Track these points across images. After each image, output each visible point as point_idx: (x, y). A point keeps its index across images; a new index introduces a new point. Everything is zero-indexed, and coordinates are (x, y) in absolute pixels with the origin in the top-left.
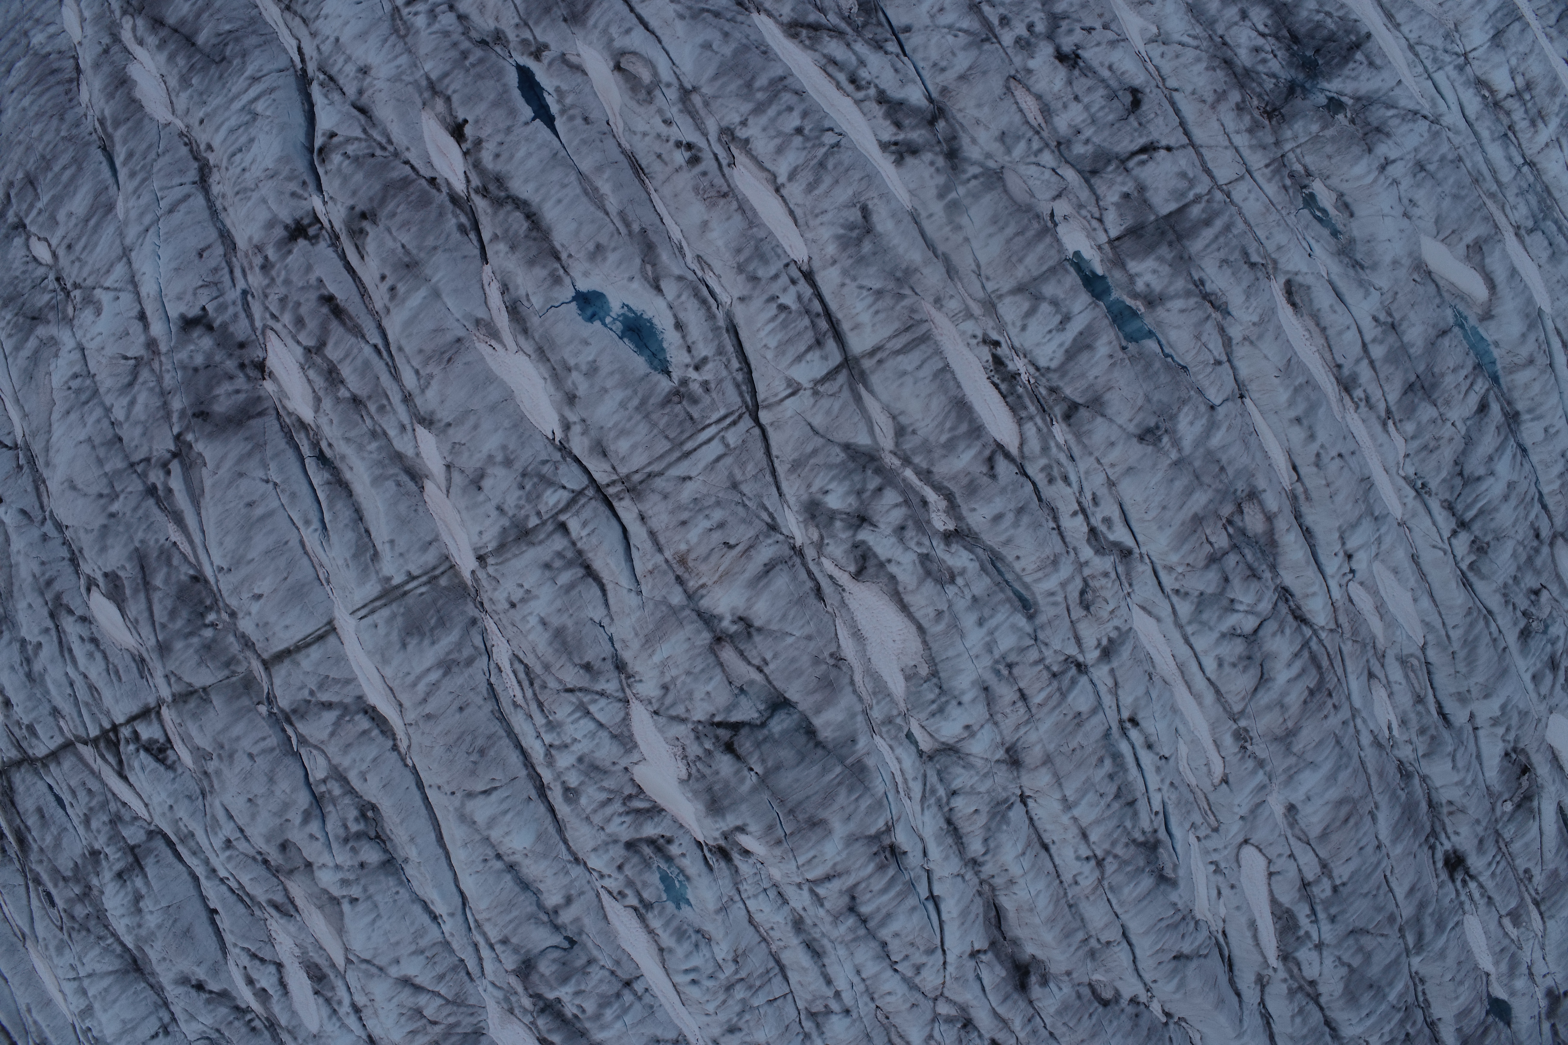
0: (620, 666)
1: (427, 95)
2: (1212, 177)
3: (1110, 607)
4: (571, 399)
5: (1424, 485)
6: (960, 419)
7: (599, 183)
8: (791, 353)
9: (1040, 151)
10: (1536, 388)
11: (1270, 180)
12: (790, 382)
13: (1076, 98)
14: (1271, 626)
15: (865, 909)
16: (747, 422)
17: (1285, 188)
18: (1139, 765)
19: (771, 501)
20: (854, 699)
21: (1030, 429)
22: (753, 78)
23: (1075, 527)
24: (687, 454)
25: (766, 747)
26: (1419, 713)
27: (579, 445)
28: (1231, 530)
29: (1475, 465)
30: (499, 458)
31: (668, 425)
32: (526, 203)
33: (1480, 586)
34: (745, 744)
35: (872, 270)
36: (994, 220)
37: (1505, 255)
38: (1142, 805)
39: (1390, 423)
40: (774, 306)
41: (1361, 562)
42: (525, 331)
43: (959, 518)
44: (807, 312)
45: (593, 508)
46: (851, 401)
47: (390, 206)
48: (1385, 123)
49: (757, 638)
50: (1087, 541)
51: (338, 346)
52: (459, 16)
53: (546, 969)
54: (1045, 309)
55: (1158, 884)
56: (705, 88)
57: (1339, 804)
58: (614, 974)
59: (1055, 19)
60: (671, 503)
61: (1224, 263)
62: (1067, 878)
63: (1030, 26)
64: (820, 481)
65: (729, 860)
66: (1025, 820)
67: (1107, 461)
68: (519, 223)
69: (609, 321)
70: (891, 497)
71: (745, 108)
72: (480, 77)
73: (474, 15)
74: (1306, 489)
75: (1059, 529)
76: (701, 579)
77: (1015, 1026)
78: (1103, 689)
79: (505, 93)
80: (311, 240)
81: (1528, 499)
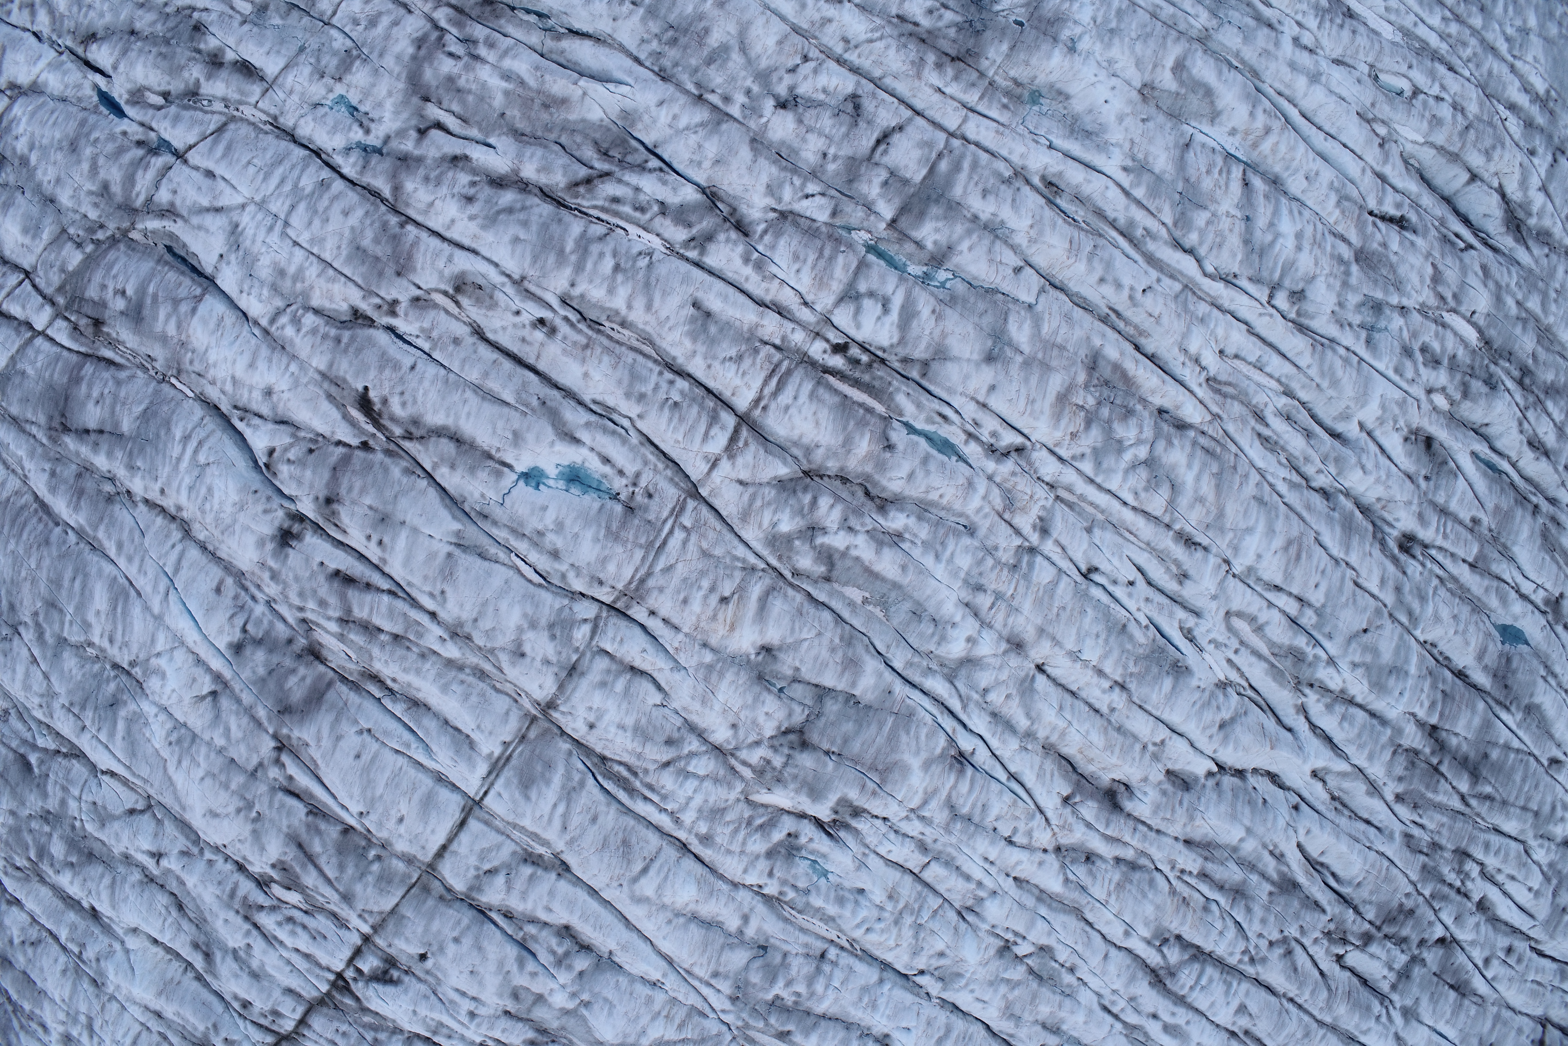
0: (693, 728)
1: (325, 384)
2: (944, 129)
3: (1031, 497)
4: (555, 555)
7: (490, 386)
8: (698, 437)
10: (1283, 148)
11: (989, 109)
12: (707, 459)
13: (810, 129)
14: (1161, 445)
15: (965, 811)
16: (691, 504)
17: (1006, 106)
18: (1114, 599)
19: (739, 552)
21: (902, 398)
23: (973, 451)
24: (662, 548)
25: (829, 730)
27: (579, 584)
29: (1261, 237)
30: (525, 626)
31: (636, 537)
32: (444, 429)
33: (1314, 324)
34: (814, 738)
35: (725, 343)
36: (796, 257)
38: (1133, 629)
40: (667, 408)
41: (1208, 359)
42: (494, 523)
44: (693, 399)
45: (613, 624)
46: (759, 448)
47: (344, 484)
48: (1058, 11)
49: (781, 656)
50: (987, 456)
51: (361, 607)
52: (317, 312)
53: (755, 978)
54: (867, 303)
55: (1177, 679)
56: (531, 272)
57: (1286, 548)
58: (808, 955)
59: (764, 77)
60: (669, 591)
61: (985, 193)
62: (1105, 710)
63: (748, 92)
64: (767, 518)
65: (847, 826)
66: (1049, 683)
67: (971, 390)
68: (447, 447)
69: (551, 483)
70: (824, 502)
71: (568, 272)
72: (359, 351)
73: (327, 305)
74: (1136, 327)
75: (961, 458)
76: (717, 635)
77: (1127, 838)
78: (1056, 558)
79: (384, 354)
80: (298, 537)
81: (1318, 237)
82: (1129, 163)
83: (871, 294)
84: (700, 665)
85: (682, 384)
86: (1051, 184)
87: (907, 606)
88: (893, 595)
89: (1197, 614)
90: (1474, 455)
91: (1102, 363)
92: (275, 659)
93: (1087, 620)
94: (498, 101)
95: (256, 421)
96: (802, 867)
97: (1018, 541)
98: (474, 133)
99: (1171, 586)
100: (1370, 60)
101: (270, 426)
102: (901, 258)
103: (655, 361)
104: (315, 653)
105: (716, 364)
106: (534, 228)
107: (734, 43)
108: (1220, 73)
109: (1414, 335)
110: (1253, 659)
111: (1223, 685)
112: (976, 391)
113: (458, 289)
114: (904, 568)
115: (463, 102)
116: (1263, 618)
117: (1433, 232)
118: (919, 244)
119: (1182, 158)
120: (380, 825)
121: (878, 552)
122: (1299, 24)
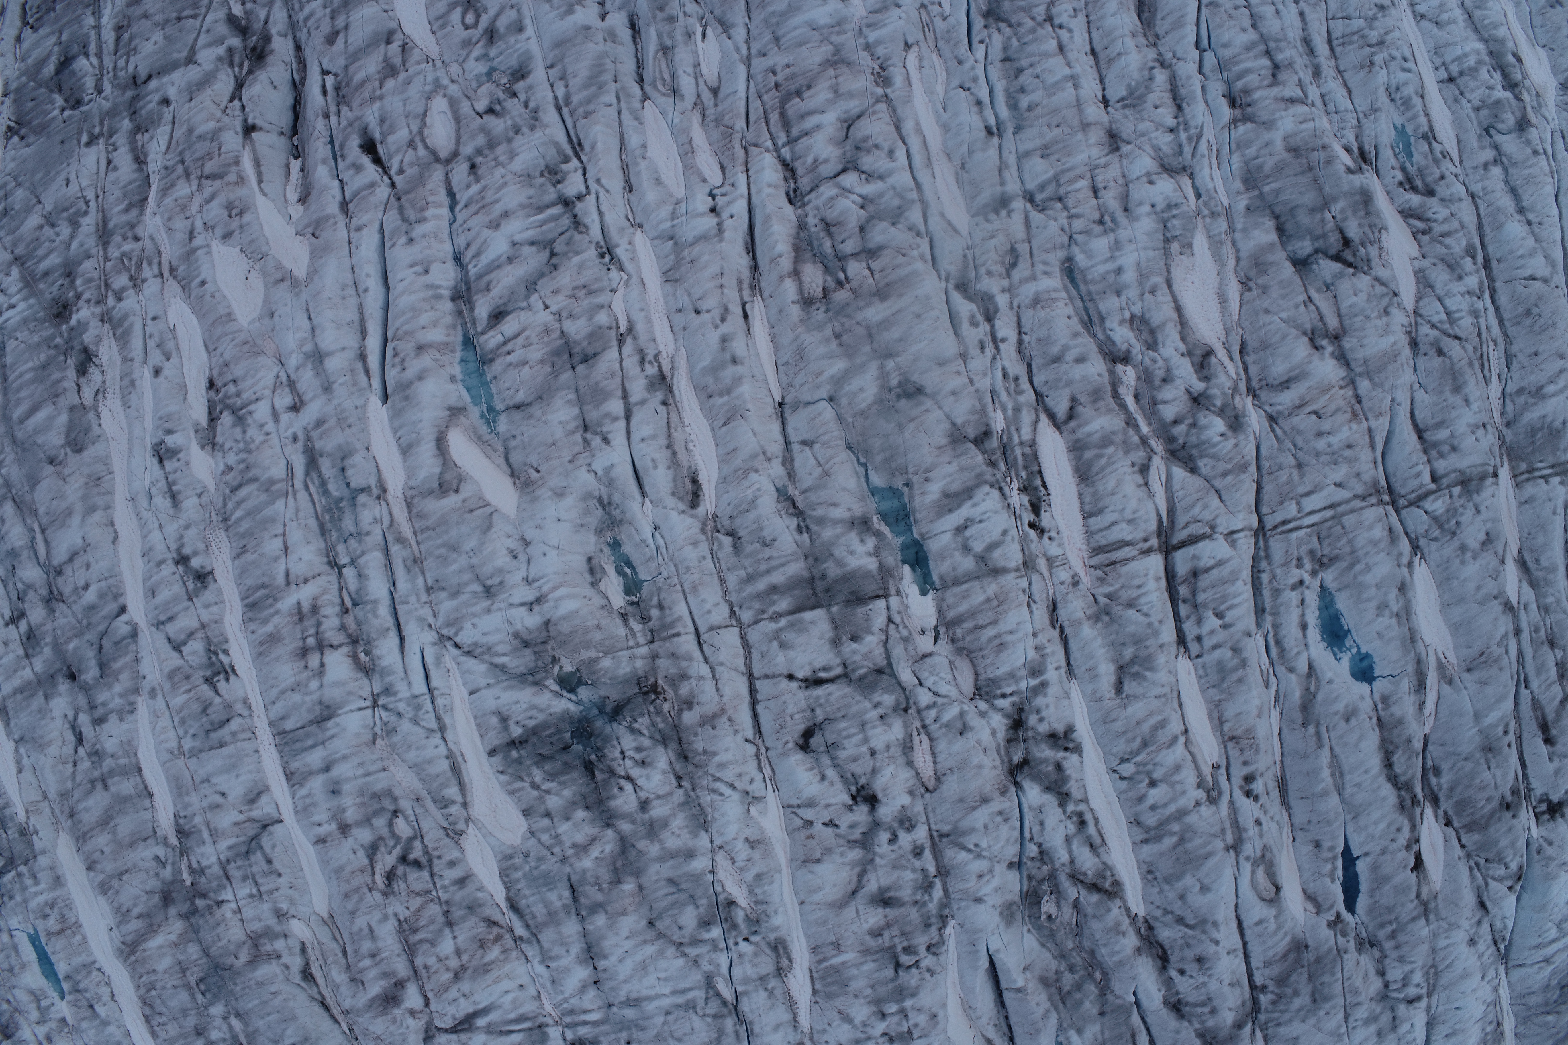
0: (1414, 344)
1: (1432, 905)
2: (743, 638)
3: (994, 242)
4: (1402, 588)
5: (602, 256)
6: (1089, 464)
7: (1329, 780)
8: (1225, 571)
9: (928, 707)
10: (424, 318)
11: (680, 619)
12: (1233, 544)
13: (873, 753)
14: (827, 170)
15: (1265, 62)
16: (1270, 522)
17: (661, 606)
18: (991, 91)
19: (1269, 444)
20: (1240, 245)
21: (1026, 433)
22: (1175, 847)
23: (1006, 328)
24: (1332, 506)
25: (1319, 231)
26: (672, 37)
27: (1405, 546)
28: (841, 276)
29: (534, 259)
30: (1469, 554)
31: (1339, 538)
32: (1389, 779)
33: (562, 138)
34: (1334, 240)
35: (1131, 629)
36: (1002, 646)
37: (410, 472)
38: (996, 52)
39: (622, 330)
40: (1227, 619)
41: (702, 202)
42: (1419, 662)
43: (1112, 373)
44: (1196, 606)
45: (1406, 487)
46: (1179, 512)
47: (1489, 807)
48: (515, 650)
49: (1308, 327)
50: (998, 310)
51: (1552, 698)
52: (1383, 974)
53: (1508, 119)
54: (978, 545)
56: (1219, 848)
58: (1461, 93)
60: (1355, 468)
61: (769, 543)
62: (1082, 17)
64: (1225, 447)
65: (1362, 149)
66: (1109, 84)
67: (963, 379)
68: (1399, 762)
70: (1169, 412)
71: (1192, 819)
72: (1388, 910)
73: (1373, 973)
75: (1020, 332)
78: (1015, 173)
80: (1545, 799)
81: (473, 208)
84: (1374, 385)
85: (1192, 630)
93: (1035, 96)
95: (1498, 926)
96: (1417, 160)
97: (1035, 216)
98: (1136, 1020)
105: (1152, 619)
106: (1179, 885)
109: (468, 43)
112: (958, 374)
114: (1153, 292)
117: (346, 114)
118: (878, 555)
119: (535, 400)
121: (1162, 327)
122: (276, 421)
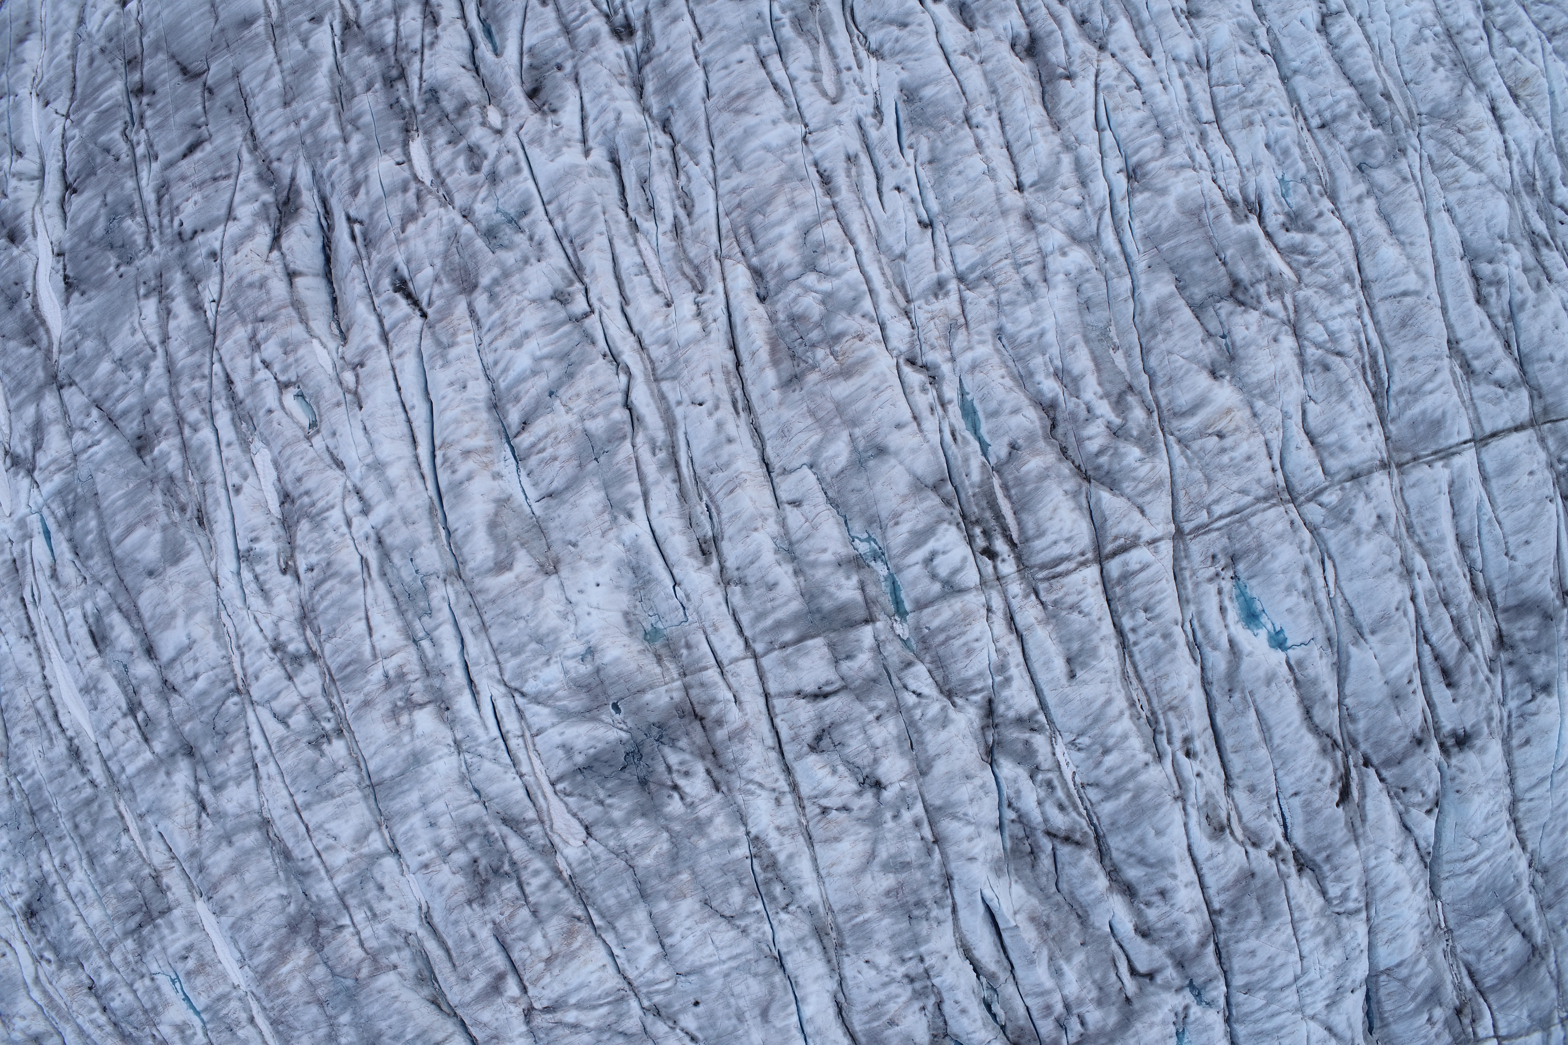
0: (1302, 364)
2: (758, 666)
6: (1030, 497)
7: (1258, 735)
8: (1150, 573)
10: (466, 428)
11: (704, 655)
12: (1155, 550)
13: (874, 748)
14: (790, 273)
15: (1157, 135)
16: (1188, 527)
17: (688, 647)
18: (922, 190)
23: (950, 391)
24: (1238, 511)
25: (1211, 278)
27: (1305, 535)
29: (553, 370)
30: (1363, 537)
31: (1247, 536)
32: (1311, 730)
33: (563, 263)
34: (1226, 283)
35: (1076, 628)
36: (969, 653)
38: (924, 155)
40: (1155, 613)
41: (688, 308)
42: (1328, 631)
44: (1128, 605)
45: (1303, 486)
47: (1402, 745)
48: (572, 694)
49: (1207, 361)
50: (943, 378)
51: (1452, 647)
52: (1324, 893)
53: (1380, 153)
54: (943, 572)
55: (917, 89)
56: (1169, 798)
57: (745, 110)
58: (1335, 136)
59: (874, 820)
60: (1255, 475)
61: (772, 587)
62: (995, 115)
63: (895, 817)
64: (1144, 470)
65: (1246, 200)
66: (1021, 170)
67: (918, 438)
68: (1318, 714)
69: (1269, 626)
70: (1093, 446)
71: (1143, 778)
72: (1322, 838)
73: (1314, 892)
74: (728, 381)
75: (963, 394)
76: (1242, 415)
77: (1044, 10)
78: (947, 258)
79: (1307, 821)
80: (1454, 734)
81: (497, 331)
82: (622, 518)
83: (934, 576)
84: (1269, 404)
85: (1127, 623)
86: (704, 553)
87: (1090, 318)
88: (1093, 335)
89: (859, 123)
90: (497, 52)
91: (785, 376)
92: (1529, 659)
93: (960, 191)
94: (1079, 957)
95: (1422, 844)
96: (1296, 200)
97: (968, 294)
98: (1114, 946)
99: (864, 159)
100: (305, 445)
101: (1417, 831)
102: (885, 587)
103: (1131, 656)
104: (1501, 641)
105: (1094, 617)
106: (1138, 833)
107: (875, 866)
108: (467, 535)
109: (474, 187)
110: (839, 52)
111: (876, 53)
112: (914, 435)
113: (1222, 829)
114: (1072, 348)
115: (1105, 977)
116: (807, 75)
117: (376, 256)
118: (862, 587)
119: (567, 488)
120: (1545, 482)
121: (1083, 376)
122: (349, 524)
